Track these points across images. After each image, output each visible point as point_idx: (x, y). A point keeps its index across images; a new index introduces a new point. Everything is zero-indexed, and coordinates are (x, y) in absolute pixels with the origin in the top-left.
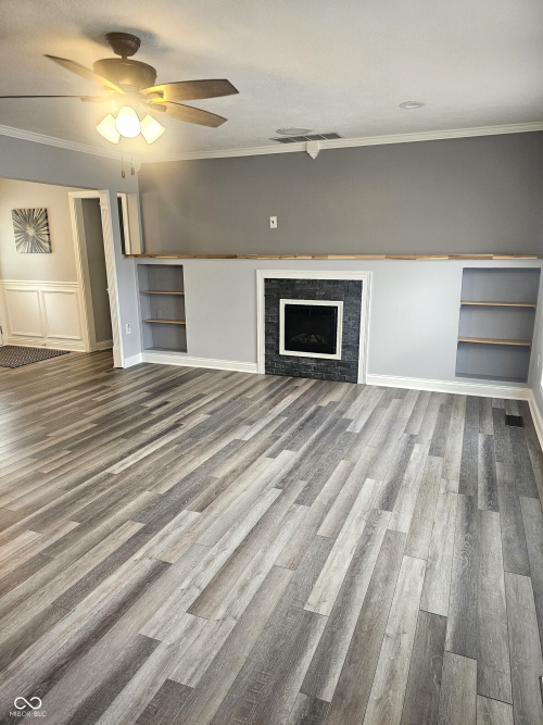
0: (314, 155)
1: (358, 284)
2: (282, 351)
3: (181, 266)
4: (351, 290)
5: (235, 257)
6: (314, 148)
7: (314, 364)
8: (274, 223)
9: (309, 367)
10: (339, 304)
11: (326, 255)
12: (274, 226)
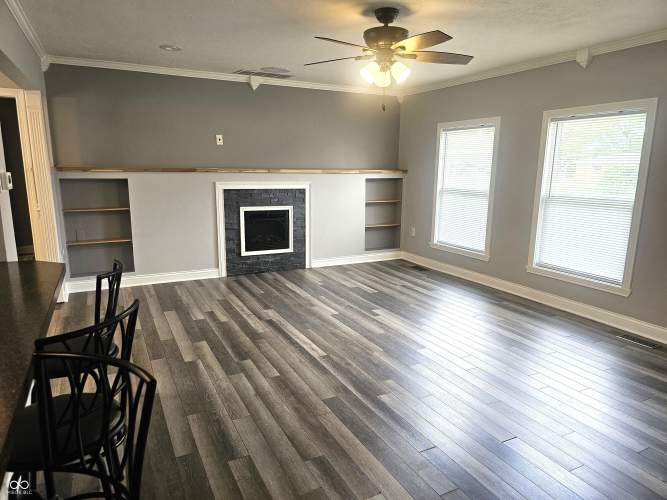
0: (255, 88)
1: (303, 191)
2: (244, 253)
3: (126, 180)
4: (298, 197)
5: (193, 170)
6: (256, 82)
7: (271, 260)
8: (220, 140)
9: (267, 262)
10: (290, 208)
11: (280, 169)
12: (220, 143)
